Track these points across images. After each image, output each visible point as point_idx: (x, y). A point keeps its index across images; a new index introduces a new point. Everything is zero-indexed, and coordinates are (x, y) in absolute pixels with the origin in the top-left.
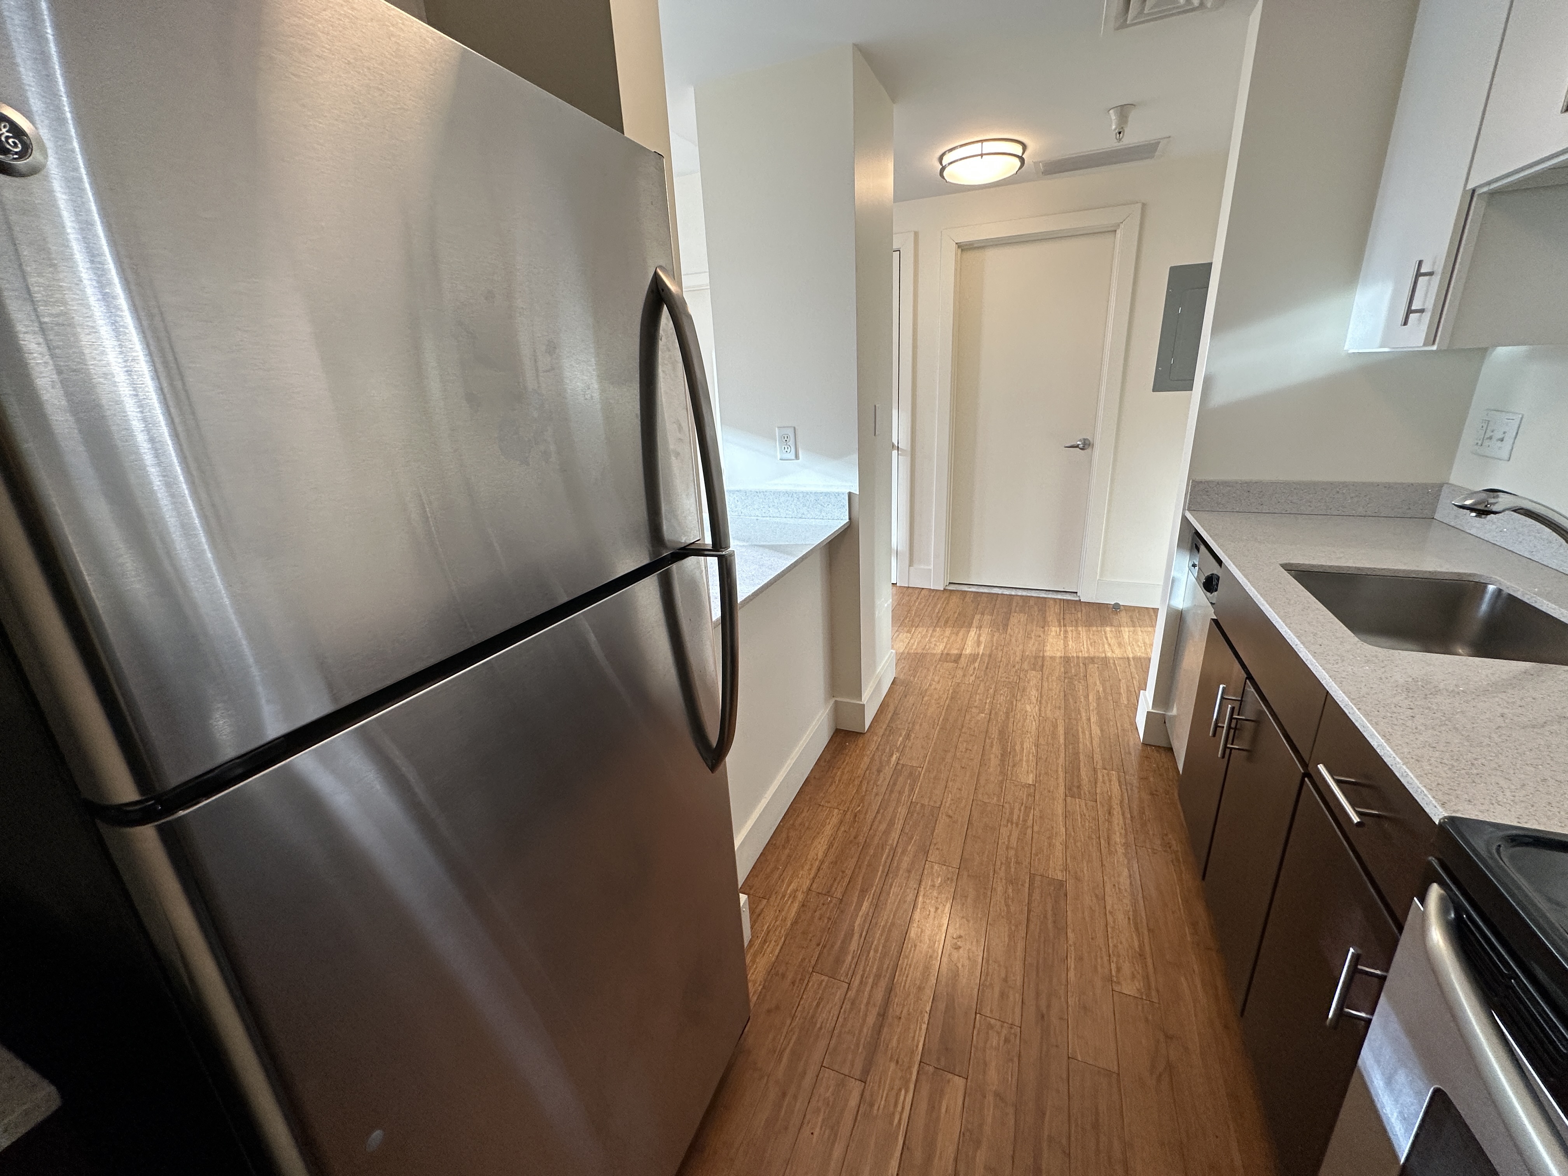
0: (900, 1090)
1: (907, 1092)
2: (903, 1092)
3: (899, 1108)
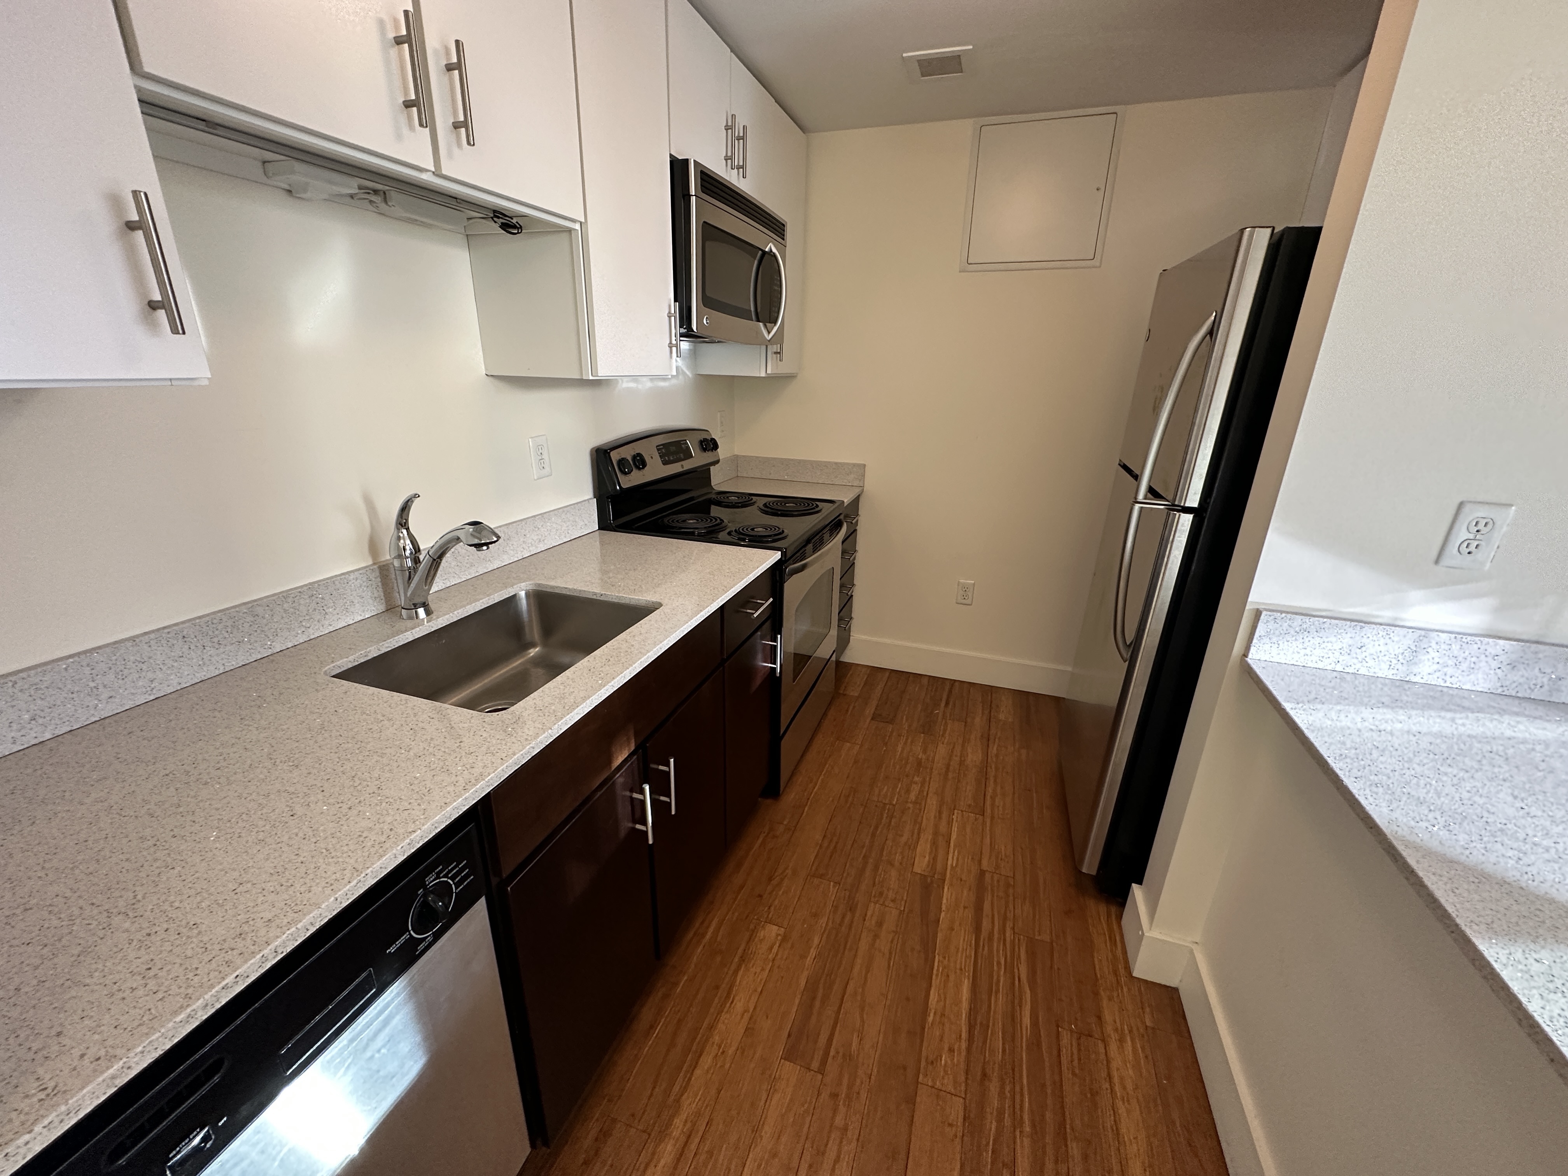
0: (956, 866)
1: (952, 865)
2: (954, 865)
3: (955, 858)
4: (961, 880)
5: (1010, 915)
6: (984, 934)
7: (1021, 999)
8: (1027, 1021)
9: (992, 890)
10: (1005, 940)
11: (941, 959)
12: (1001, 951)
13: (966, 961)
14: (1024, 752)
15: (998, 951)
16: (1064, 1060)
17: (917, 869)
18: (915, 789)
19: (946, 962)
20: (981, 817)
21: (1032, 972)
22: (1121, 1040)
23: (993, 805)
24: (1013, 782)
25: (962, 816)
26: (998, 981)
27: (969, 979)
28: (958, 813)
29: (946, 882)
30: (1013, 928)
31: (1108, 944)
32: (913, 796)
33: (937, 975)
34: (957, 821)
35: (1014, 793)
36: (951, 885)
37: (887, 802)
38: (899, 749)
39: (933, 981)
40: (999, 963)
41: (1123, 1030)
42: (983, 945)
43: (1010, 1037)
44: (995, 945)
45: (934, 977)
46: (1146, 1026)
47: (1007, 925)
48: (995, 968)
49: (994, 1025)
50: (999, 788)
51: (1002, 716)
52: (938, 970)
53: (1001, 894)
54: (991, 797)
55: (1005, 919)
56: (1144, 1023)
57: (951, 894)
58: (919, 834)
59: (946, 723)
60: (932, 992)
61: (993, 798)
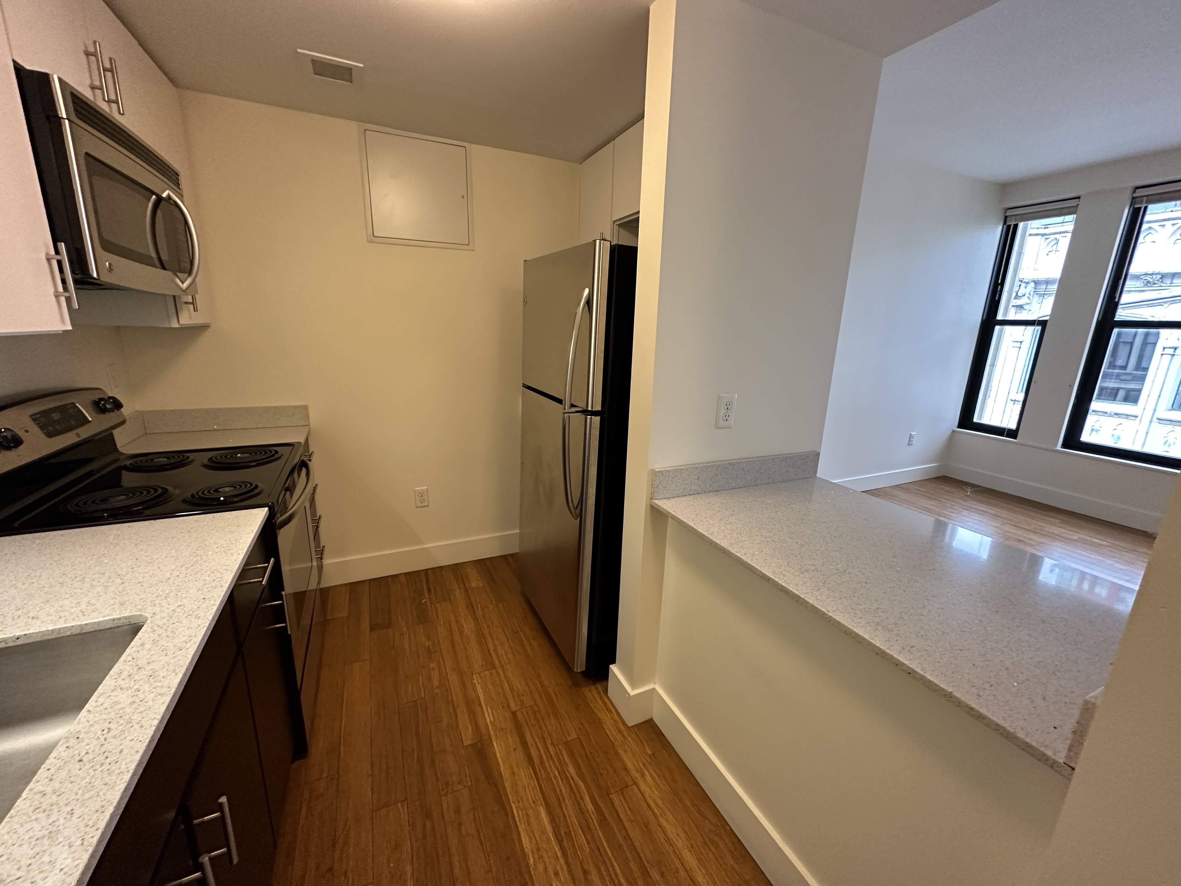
4: (502, 730)
5: (546, 735)
6: (536, 761)
7: (580, 793)
8: (590, 807)
9: (527, 723)
10: (551, 756)
11: (517, 805)
12: (553, 767)
13: (534, 793)
14: (500, 605)
15: (551, 768)
16: (622, 816)
17: (466, 742)
18: (435, 675)
19: (521, 805)
20: (494, 671)
21: (578, 768)
22: (643, 775)
23: (498, 657)
24: (504, 631)
25: (481, 677)
26: (561, 791)
27: (542, 805)
28: (476, 677)
29: (493, 738)
30: (552, 743)
31: (608, 715)
32: (436, 683)
33: (520, 820)
34: (478, 683)
35: (508, 640)
36: (497, 738)
37: (416, 699)
38: (407, 646)
39: (520, 827)
40: (555, 776)
41: (641, 768)
42: (540, 770)
43: (587, 828)
44: (547, 764)
45: (518, 824)
46: (649, 755)
47: (548, 744)
48: (555, 782)
49: (573, 827)
50: (496, 642)
51: (474, 585)
52: (519, 816)
53: (533, 722)
54: (494, 651)
55: (544, 739)
56: (647, 754)
57: (501, 745)
58: (455, 712)
59: (436, 608)
60: (523, 839)
61: (496, 651)
